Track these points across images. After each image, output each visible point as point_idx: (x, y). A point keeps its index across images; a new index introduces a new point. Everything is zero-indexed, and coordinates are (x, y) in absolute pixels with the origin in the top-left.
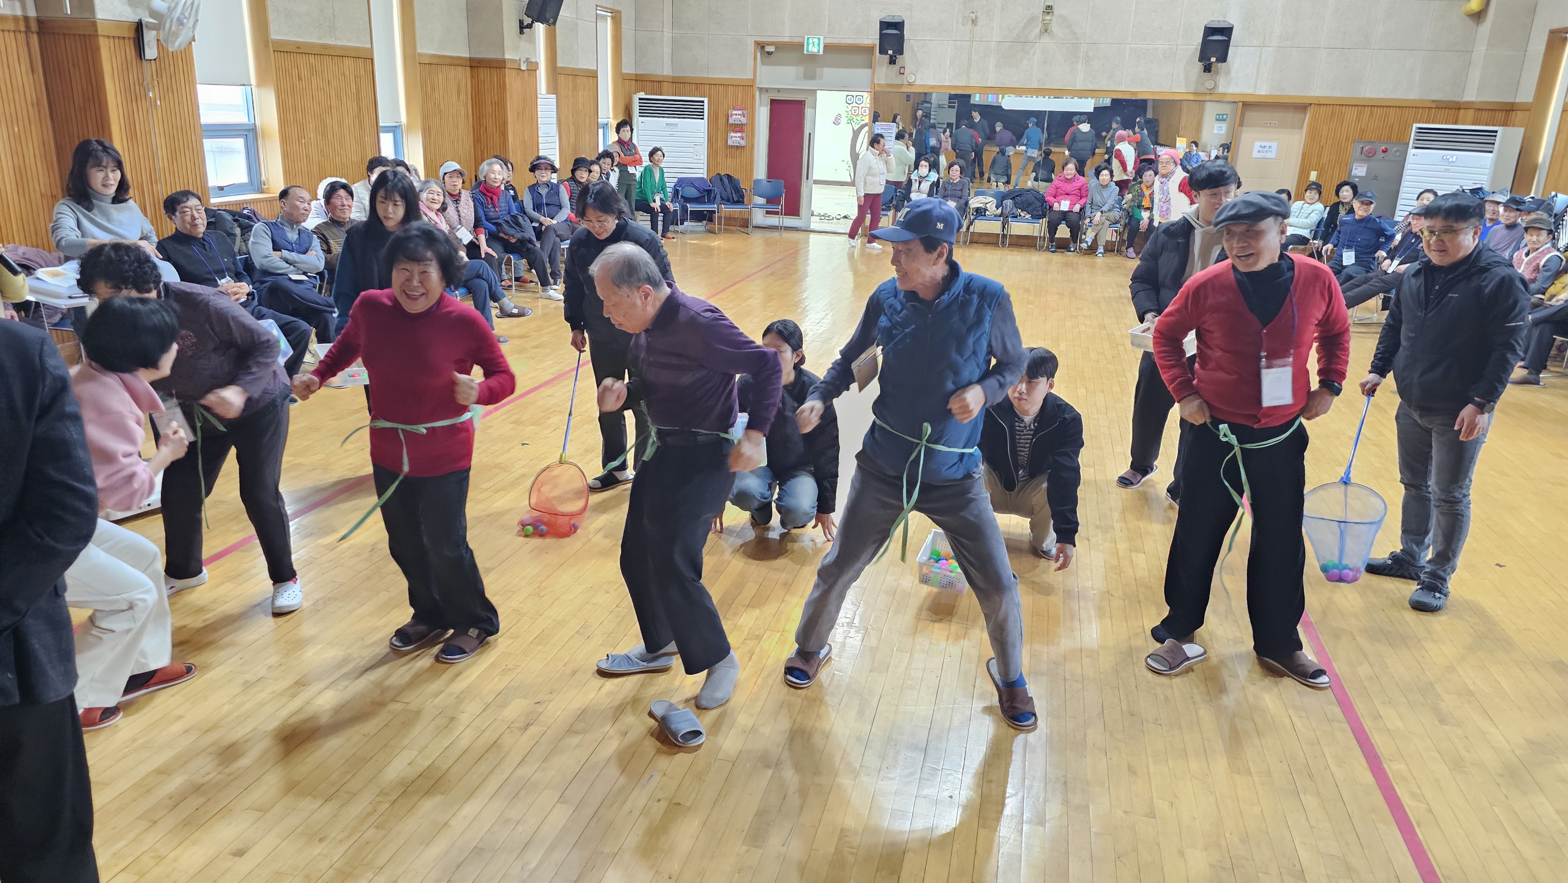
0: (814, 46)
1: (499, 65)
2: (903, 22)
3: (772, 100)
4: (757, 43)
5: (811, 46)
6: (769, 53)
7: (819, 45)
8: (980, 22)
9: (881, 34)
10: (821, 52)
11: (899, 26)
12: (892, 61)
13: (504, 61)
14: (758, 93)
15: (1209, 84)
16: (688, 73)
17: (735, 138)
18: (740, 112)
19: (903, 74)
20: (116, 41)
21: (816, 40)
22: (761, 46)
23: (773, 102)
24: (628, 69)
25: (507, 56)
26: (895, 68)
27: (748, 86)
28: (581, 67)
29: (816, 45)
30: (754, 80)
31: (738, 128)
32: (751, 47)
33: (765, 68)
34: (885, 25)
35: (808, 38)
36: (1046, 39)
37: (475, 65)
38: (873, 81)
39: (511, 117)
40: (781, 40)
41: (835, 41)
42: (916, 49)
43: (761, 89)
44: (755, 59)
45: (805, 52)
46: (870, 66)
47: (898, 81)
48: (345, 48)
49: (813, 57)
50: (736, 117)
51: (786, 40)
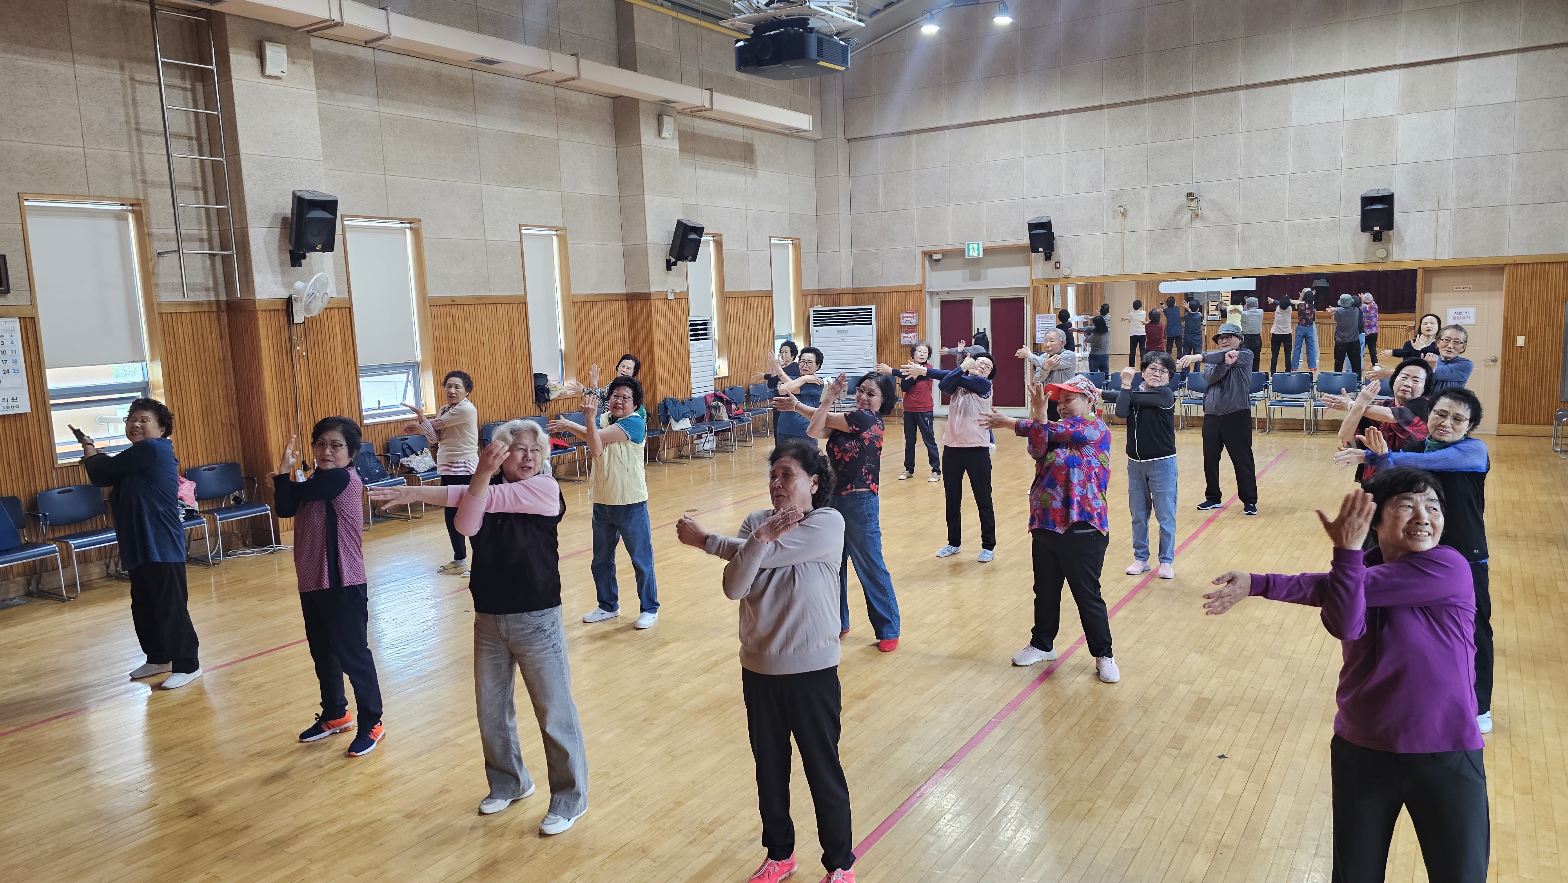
0: (974, 251)
1: (645, 297)
2: (1050, 221)
3: (942, 302)
4: (925, 253)
5: (971, 251)
6: (937, 261)
7: (978, 250)
8: (1130, 215)
9: (1030, 235)
10: (981, 256)
11: (1047, 225)
12: (1048, 258)
13: (650, 294)
14: (928, 297)
15: (1381, 253)
16: (867, 284)
17: (908, 338)
18: (910, 315)
19: (1059, 268)
20: (272, 313)
21: (975, 246)
22: (928, 255)
23: (943, 303)
24: (811, 284)
25: (653, 289)
26: (1051, 263)
27: (917, 291)
28: (752, 289)
29: (976, 250)
30: (923, 286)
31: (910, 329)
32: (919, 257)
33: (935, 274)
34: (1032, 226)
35: (968, 245)
36: (1198, 223)
37: (630, 298)
38: (1031, 278)
39: (657, 338)
40: (945, 248)
41: (994, 245)
42: (1070, 244)
43: (931, 293)
44: (923, 267)
45: (967, 257)
46: (1028, 263)
47: (1054, 275)
48: (498, 297)
49: (975, 261)
50: (908, 319)
51: (949, 247)
